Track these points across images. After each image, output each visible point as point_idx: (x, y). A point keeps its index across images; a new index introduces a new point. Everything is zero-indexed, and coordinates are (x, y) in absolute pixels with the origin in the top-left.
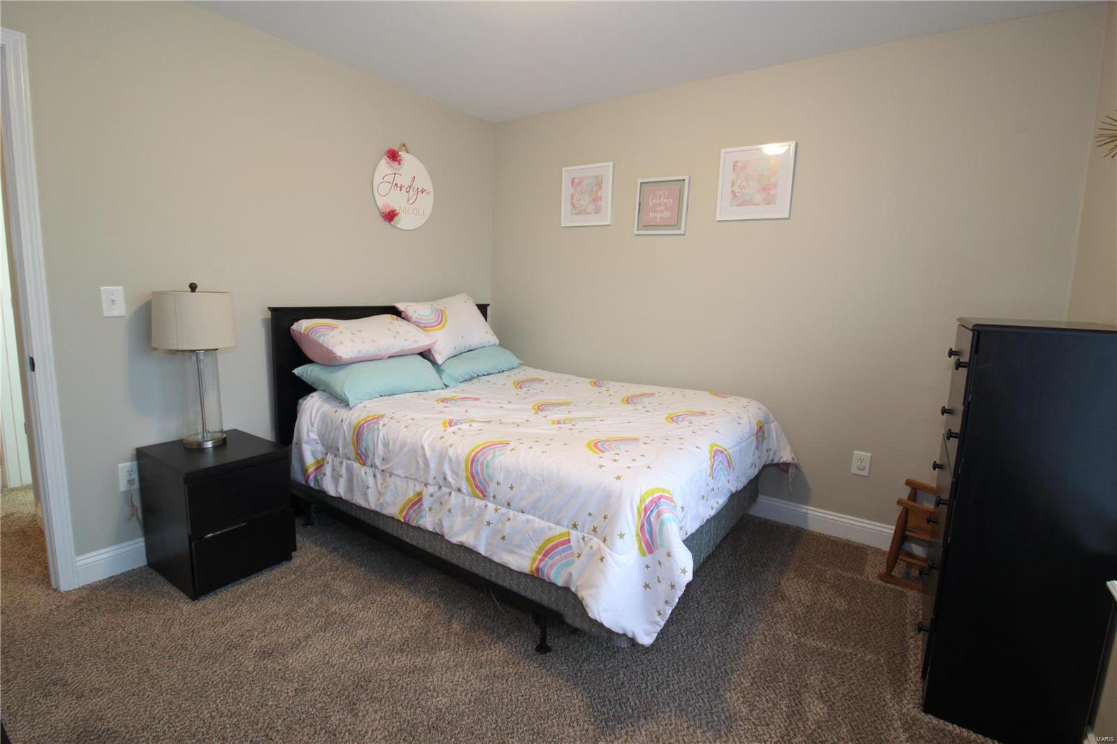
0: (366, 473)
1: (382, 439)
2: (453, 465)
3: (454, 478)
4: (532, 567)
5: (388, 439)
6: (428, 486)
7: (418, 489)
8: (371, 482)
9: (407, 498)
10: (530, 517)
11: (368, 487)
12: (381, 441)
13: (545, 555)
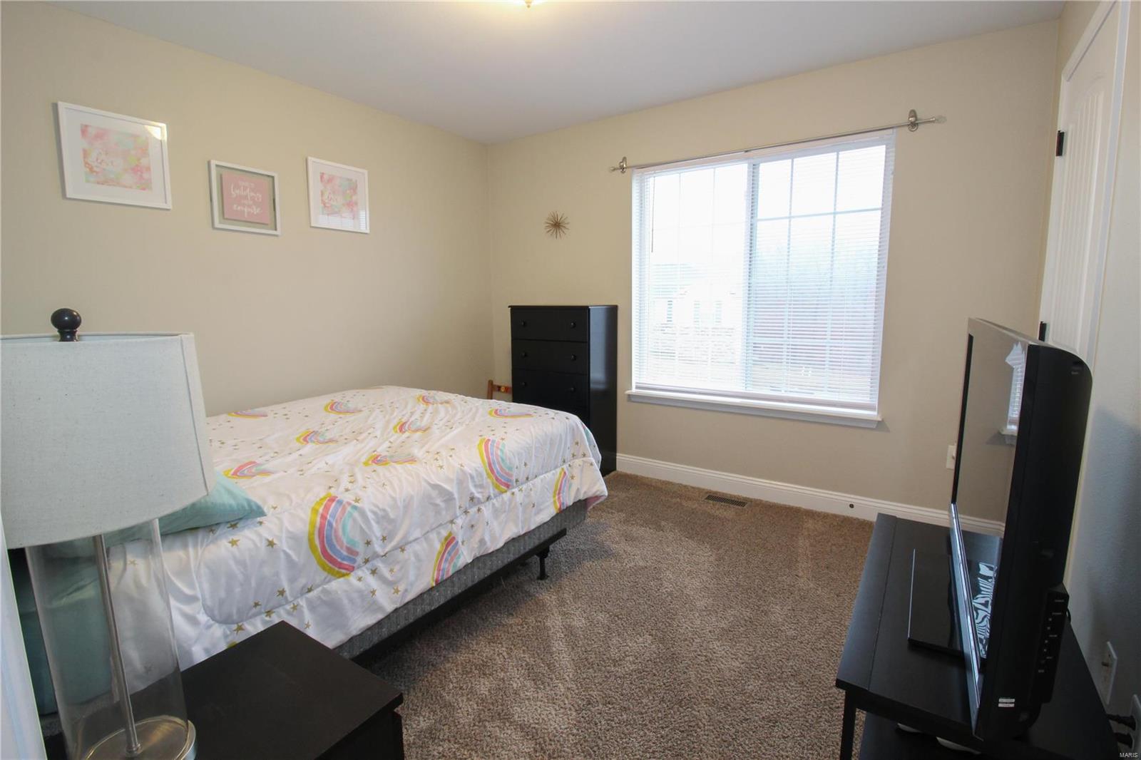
0: (360, 579)
1: (373, 517)
2: (476, 480)
3: (479, 493)
4: (556, 508)
5: (384, 510)
6: (454, 521)
7: (444, 533)
8: (372, 582)
9: (436, 553)
10: (542, 476)
11: (373, 592)
12: (373, 519)
13: (559, 493)
